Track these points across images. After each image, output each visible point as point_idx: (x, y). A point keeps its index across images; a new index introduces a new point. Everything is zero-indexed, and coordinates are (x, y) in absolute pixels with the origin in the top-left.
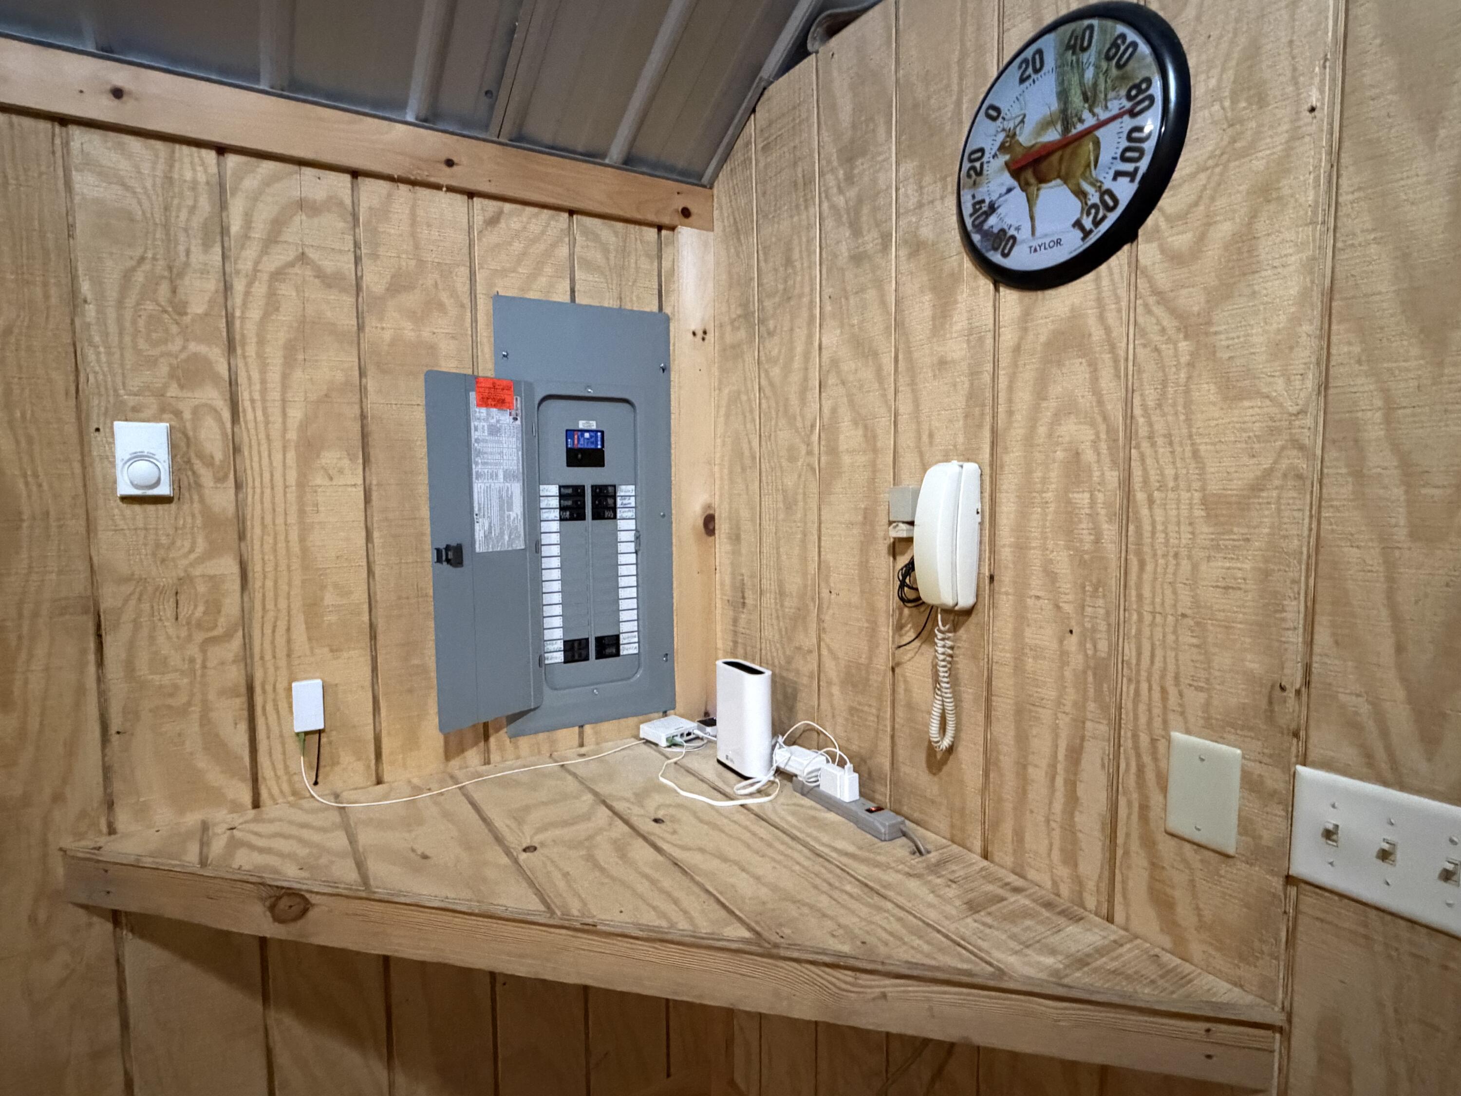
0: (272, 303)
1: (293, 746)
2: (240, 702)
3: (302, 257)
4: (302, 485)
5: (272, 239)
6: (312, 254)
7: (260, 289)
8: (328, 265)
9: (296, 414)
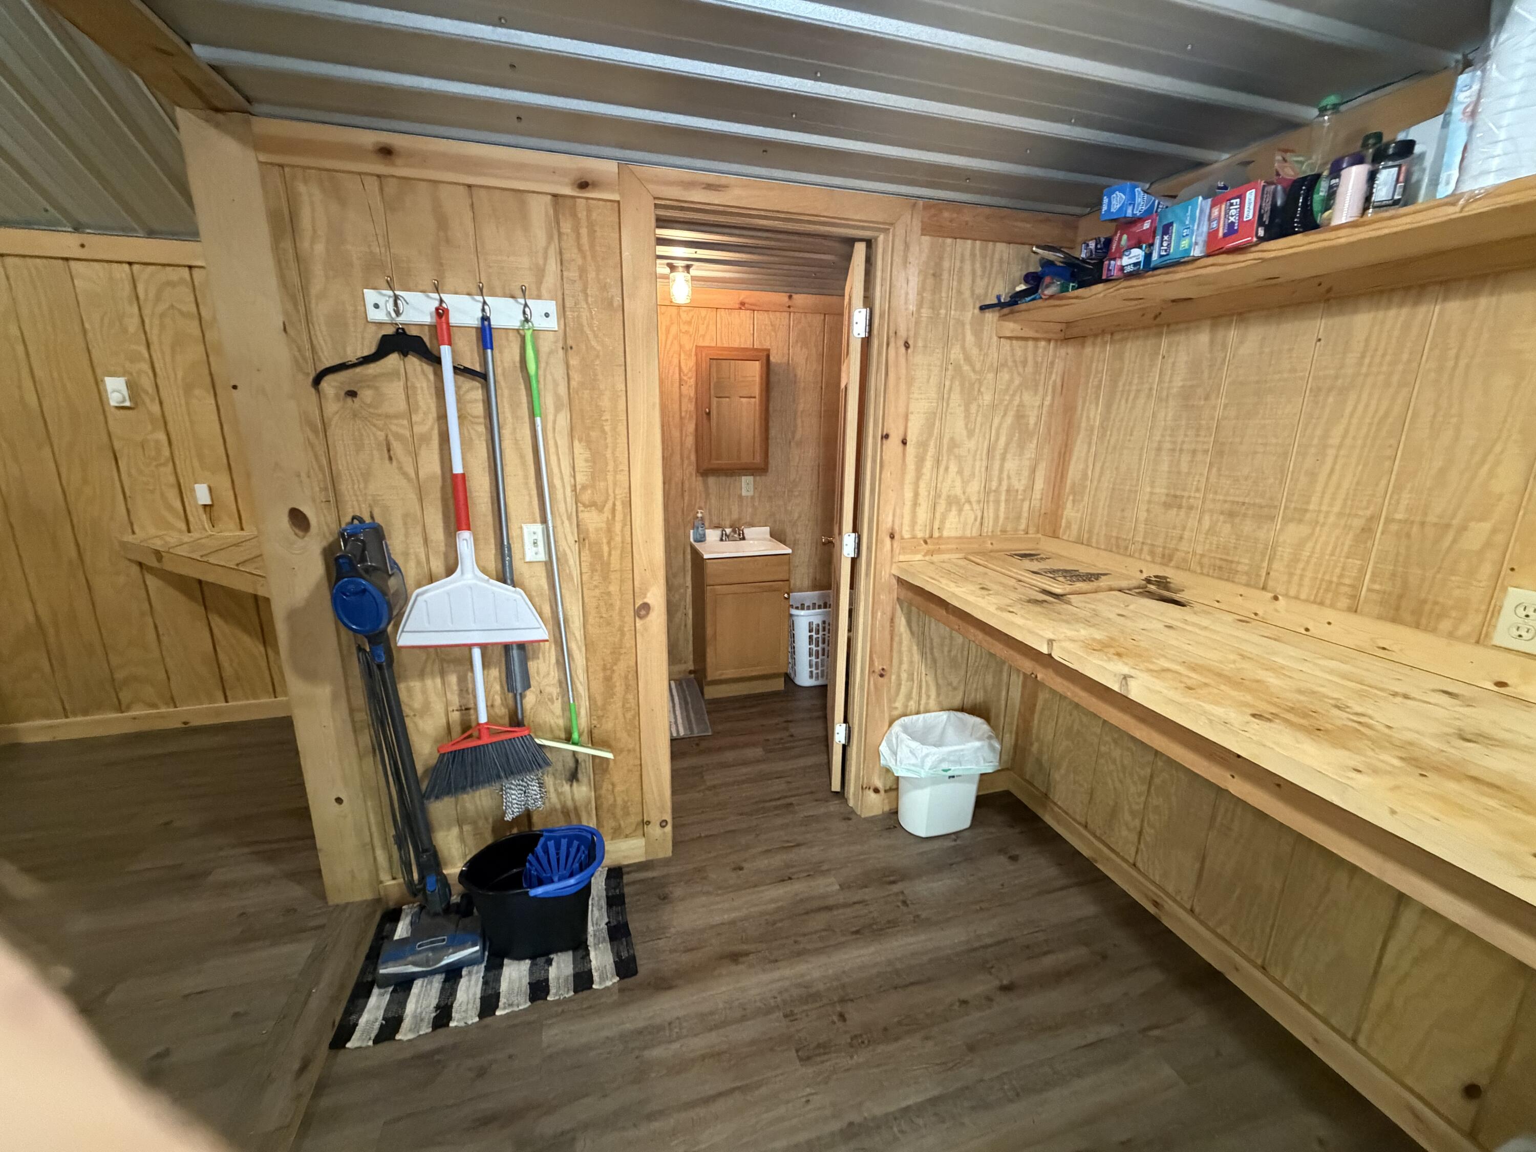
0: (162, 327)
1: (201, 510)
2: (176, 491)
3: (172, 306)
4: (187, 404)
5: (158, 298)
6: (175, 304)
7: (156, 322)
8: (184, 309)
9: (180, 374)
